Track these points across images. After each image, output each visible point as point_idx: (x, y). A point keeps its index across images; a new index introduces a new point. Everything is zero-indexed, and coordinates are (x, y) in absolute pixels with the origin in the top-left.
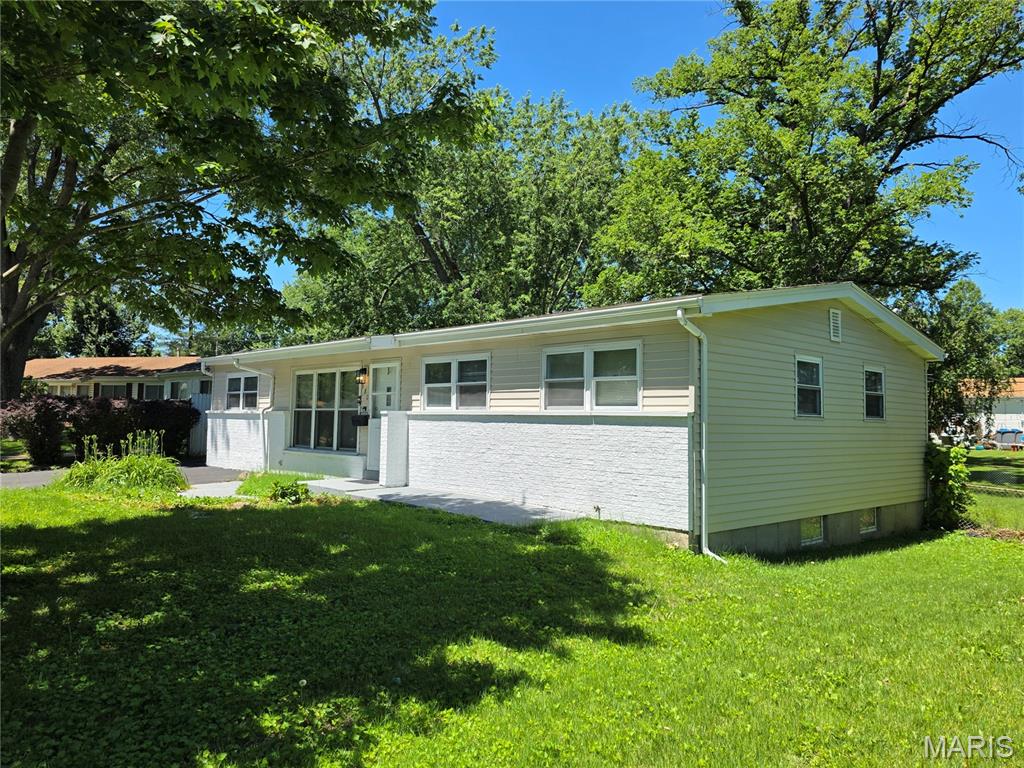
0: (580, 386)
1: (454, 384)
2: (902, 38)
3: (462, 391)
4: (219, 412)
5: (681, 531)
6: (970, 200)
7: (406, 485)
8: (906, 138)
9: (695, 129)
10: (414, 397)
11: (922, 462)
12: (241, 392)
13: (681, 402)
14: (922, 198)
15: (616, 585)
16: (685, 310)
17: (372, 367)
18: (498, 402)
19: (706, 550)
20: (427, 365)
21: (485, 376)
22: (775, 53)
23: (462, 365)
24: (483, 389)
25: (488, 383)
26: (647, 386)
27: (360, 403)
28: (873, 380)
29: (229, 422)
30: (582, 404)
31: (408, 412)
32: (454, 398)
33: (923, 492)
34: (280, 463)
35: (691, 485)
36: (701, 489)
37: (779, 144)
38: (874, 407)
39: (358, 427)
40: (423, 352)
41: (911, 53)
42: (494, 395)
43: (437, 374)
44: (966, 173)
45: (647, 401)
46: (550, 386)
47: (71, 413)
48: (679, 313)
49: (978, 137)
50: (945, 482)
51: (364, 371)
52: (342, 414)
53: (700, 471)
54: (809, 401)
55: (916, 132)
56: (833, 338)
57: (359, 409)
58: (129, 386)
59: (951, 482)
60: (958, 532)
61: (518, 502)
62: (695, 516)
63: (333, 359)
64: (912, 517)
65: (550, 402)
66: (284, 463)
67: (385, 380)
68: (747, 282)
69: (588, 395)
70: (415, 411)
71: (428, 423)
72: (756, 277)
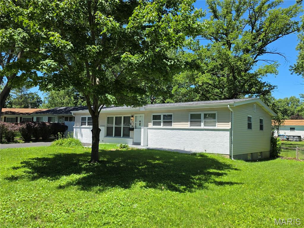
0: (200, 122)
1: (162, 120)
2: (258, 23)
3: (164, 122)
4: (77, 127)
5: (227, 155)
6: (278, 73)
7: (147, 146)
8: (259, 53)
9: (198, 45)
10: (149, 124)
11: (270, 141)
12: (87, 121)
13: (228, 126)
14: (265, 72)
15: (223, 163)
16: (230, 105)
17: (135, 115)
18: (175, 125)
19: (232, 159)
20: (153, 116)
21: (172, 118)
22: (225, 27)
23: (164, 116)
24: (171, 122)
25: (173, 120)
26: (218, 122)
27: (131, 125)
28: (261, 121)
29: (82, 130)
30: (201, 126)
31: (148, 127)
32: (162, 124)
33: (270, 149)
34: (103, 141)
35: (230, 144)
36: (231, 146)
37: (229, 55)
38: (261, 128)
39: (130, 131)
40: (151, 112)
41: (261, 28)
42: (174, 123)
43: (156, 118)
44: (277, 66)
45: (218, 126)
46: (191, 121)
47: (36, 126)
48: (229, 106)
49: (278, 53)
50: (276, 146)
51: (132, 116)
52: (124, 127)
53: (231, 141)
54: (250, 126)
55: (261, 51)
56: (254, 111)
57: (131, 126)
58: (17, 118)
59: (277, 146)
60: (278, 158)
61: (182, 149)
62: (231, 152)
63: (121, 113)
64: (268, 154)
65: (191, 126)
66: (104, 141)
67: (139, 119)
68: (216, 92)
69: (202, 124)
70: (149, 127)
71: (154, 130)
72: (219, 91)
